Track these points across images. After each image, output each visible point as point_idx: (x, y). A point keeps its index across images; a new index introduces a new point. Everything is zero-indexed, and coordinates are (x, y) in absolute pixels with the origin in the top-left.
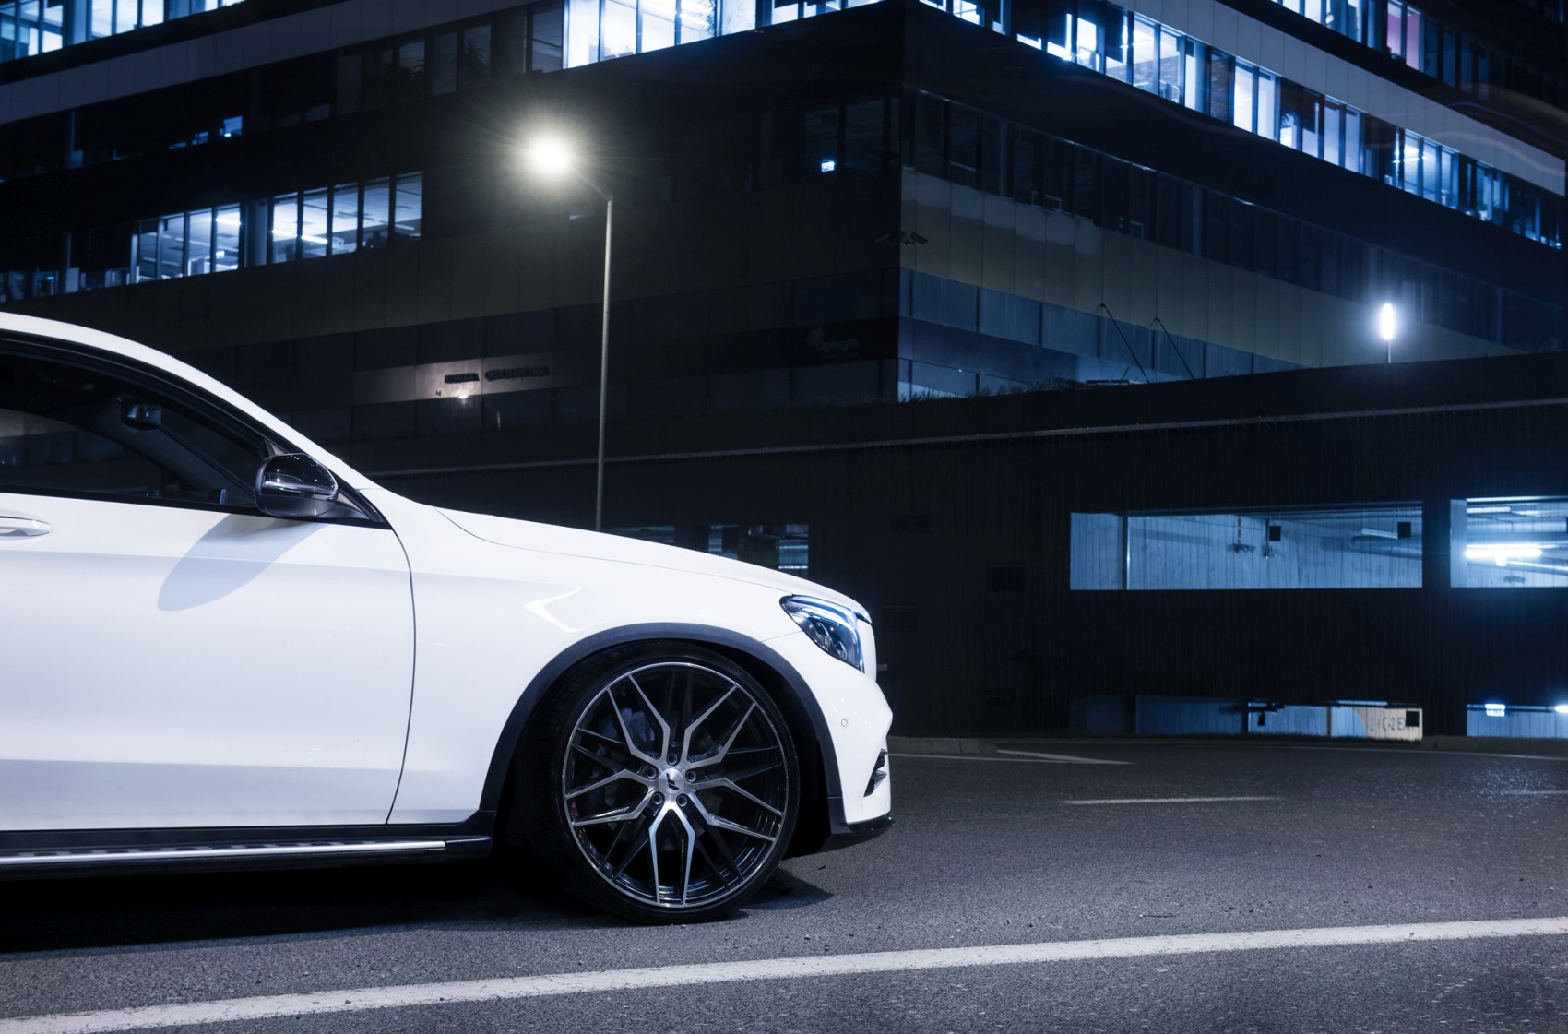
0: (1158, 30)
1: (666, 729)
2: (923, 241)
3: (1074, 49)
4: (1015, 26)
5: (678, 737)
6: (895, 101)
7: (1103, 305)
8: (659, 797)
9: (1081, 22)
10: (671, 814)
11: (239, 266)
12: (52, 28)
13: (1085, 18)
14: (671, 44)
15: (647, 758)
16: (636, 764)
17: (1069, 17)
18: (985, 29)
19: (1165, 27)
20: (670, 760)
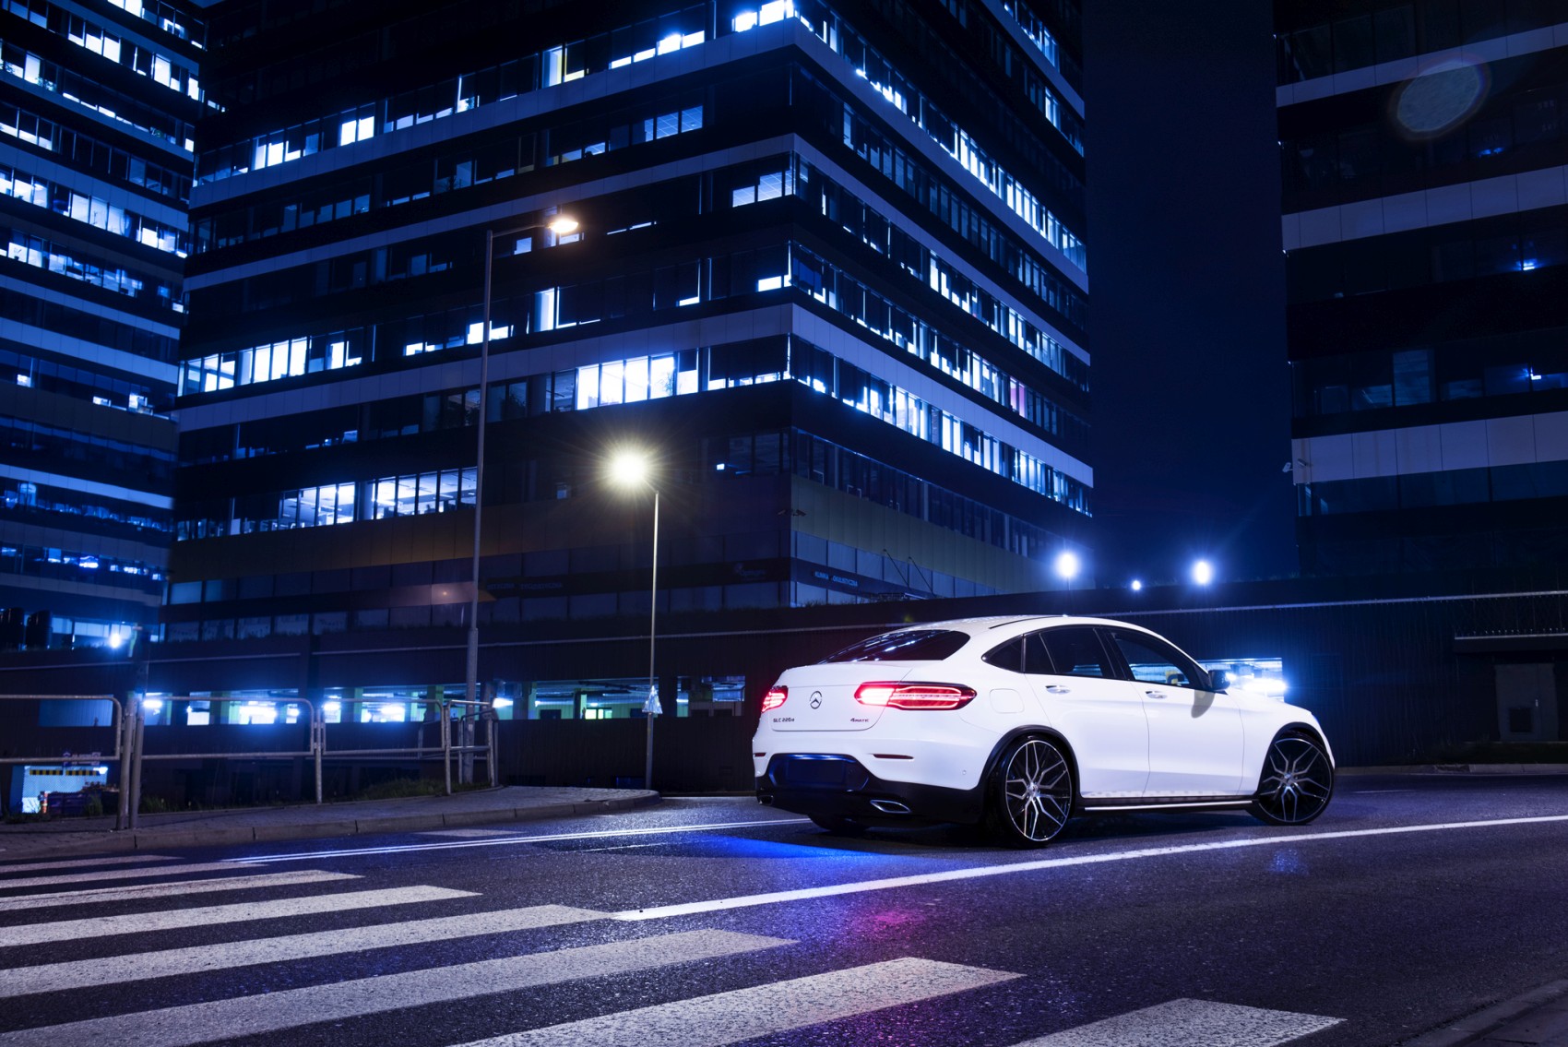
0: (907, 396)
1: (1287, 762)
2: (803, 514)
3: (869, 407)
4: (842, 394)
5: (1291, 765)
6: (785, 436)
7: (885, 550)
8: (1284, 785)
9: (872, 392)
10: (1289, 791)
11: (355, 519)
12: (227, 376)
13: (874, 389)
14: (645, 398)
15: (1280, 772)
16: (1277, 774)
17: (865, 389)
18: (828, 396)
19: (910, 395)
20: (1288, 772)
